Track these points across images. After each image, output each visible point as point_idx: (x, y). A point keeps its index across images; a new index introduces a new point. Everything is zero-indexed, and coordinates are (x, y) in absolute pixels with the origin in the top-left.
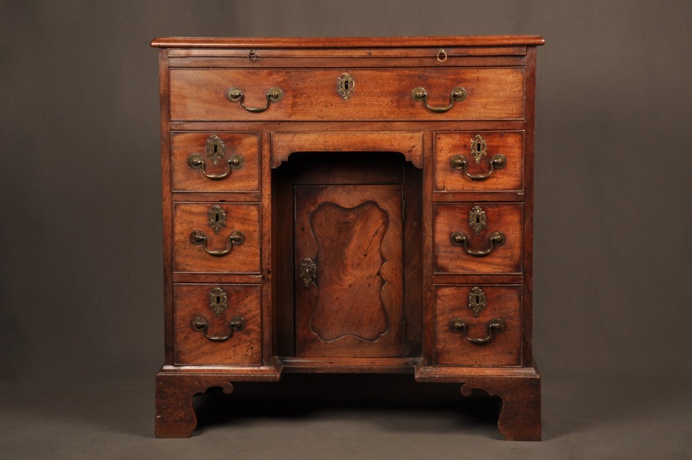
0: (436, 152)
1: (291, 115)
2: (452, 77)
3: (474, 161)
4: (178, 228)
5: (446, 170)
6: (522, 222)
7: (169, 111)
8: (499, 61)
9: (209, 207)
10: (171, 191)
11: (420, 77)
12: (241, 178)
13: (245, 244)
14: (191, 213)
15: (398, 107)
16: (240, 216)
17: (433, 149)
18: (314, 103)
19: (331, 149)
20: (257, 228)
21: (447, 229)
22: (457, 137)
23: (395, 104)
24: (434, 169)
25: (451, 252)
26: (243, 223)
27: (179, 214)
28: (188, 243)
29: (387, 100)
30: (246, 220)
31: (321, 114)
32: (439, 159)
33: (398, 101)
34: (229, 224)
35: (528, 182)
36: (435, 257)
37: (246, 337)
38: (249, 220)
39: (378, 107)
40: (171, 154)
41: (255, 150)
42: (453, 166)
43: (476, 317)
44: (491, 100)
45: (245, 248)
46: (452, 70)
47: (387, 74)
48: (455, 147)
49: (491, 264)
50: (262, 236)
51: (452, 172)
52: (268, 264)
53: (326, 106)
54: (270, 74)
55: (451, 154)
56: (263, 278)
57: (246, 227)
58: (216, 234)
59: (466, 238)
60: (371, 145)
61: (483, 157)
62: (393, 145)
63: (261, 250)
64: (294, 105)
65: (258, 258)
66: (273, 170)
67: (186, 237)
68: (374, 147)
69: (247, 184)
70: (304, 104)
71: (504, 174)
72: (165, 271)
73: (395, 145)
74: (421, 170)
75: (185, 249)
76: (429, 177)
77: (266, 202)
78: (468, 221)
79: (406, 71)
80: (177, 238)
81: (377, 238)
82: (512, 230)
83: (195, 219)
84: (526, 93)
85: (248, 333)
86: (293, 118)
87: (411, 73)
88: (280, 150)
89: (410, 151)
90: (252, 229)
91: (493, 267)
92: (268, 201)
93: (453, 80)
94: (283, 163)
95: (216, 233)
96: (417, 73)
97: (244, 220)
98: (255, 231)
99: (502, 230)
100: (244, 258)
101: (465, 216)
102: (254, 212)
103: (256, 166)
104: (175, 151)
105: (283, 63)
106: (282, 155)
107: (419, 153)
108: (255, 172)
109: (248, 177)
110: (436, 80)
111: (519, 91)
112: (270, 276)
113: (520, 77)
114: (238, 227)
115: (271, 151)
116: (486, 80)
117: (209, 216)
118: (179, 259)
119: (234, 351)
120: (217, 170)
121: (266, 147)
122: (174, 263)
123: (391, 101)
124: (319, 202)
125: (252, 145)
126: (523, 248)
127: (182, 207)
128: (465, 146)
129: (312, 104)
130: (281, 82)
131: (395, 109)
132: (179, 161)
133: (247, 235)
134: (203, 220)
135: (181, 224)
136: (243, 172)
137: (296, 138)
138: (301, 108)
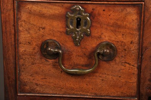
4: (23, 37)
9: (66, 8)
13: (117, 59)
16: (112, 22)
20: (136, 40)
26: (114, 31)
28: (38, 56)
30: (119, 27)
34: (95, 33)
38: (125, 27)
45: (116, 66)
57: (120, 37)
58: (76, 45)
63: (139, 68)
65: (134, 79)
67: (34, 49)
75: (33, 64)
80: (22, 49)
83: (46, 23)
90: (127, 40)
95: (76, 43)
97: (116, 27)
98: (131, 43)
100: (115, 78)
114: (107, 36)
117: (66, 21)
118: (25, 77)
122: (18, 82)
133: (120, 48)
134: (58, 25)
135: (28, 30)
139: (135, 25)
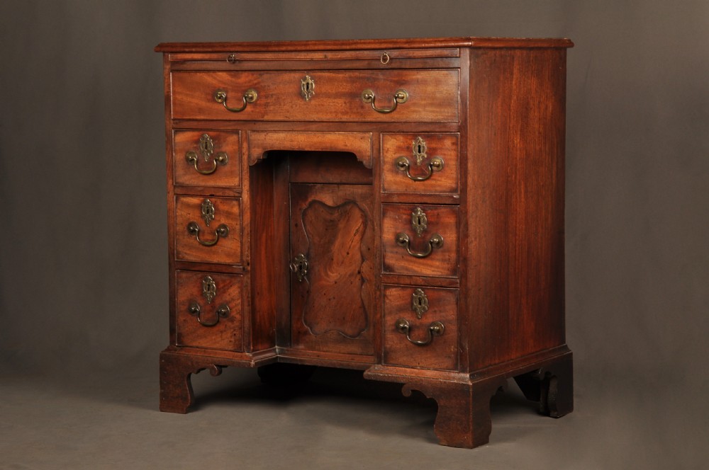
0: (383, 153)
1: (263, 116)
2: (396, 79)
3: (416, 163)
4: (179, 219)
5: (392, 171)
6: (458, 225)
7: (171, 110)
8: (436, 63)
9: (202, 201)
10: (173, 184)
11: (368, 79)
12: (226, 174)
13: (229, 236)
14: (188, 205)
15: (351, 108)
16: (225, 210)
17: (380, 150)
18: (282, 104)
19: (296, 148)
20: (239, 222)
21: (393, 230)
22: (401, 138)
23: (348, 104)
24: (381, 170)
25: (397, 252)
26: (227, 217)
27: (179, 206)
28: (187, 233)
29: (341, 101)
30: (230, 214)
31: (288, 115)
32: (385, 160)
33: (350, 102)
34: (217, 218)
35: (463, 184)
36: (383, 256)
37: (230, 324)
38: (233, 214)
39: (335, 107)
40: (172, 150)
41: (236, 147)
42: (397, 165)
43: (419, 319)
44: (429, 102)
45: (229, 240)
46: (396, 72)
47: (341, 75)
48: (399, 149)
49: (431, 266)
50: (242, 230)
51: (396, 172)
52: (247, 256)
53: (292, 107)
55: (395, 156)
56: (244, 269)
57: (230, 221)
59: (408, 239)
60: (328, 145)
61: (423, 159)
62: (346, 146)
63: (242, 243)
64: (266, 106)
65: (239, 251)
66: (251, 168)
67: (184, 228)
68: (331, 147)
69: (230, 180)
70: (274, 105)
71: (442, 176)
72: (169, 258)
73: (348, 145)
74: (371, 170)
75: (184, 238)
76: (378, 177)
78: (410, 222)
79: (357, 74)
80: (178, 228)
81: (358, 237)
82: (450, 232)
85: (232, 320)
86: (266, 118)
87: (361, 75)
88: (257, 149)
89: (361, 152)
90: (234, 223)
91: (433, 269)
92: (246, 196)
93: (394, 82)
94: (259, 160)
95: (208, 224)
96: (366, 75)
97: (228, 214)
98: (237, 225)
100: (229, 249)
101: (408, 217)
102: (236, 207)
103: (237, 163)
104: (176, 147)
105: (258, 66)
106: (257, 153)
107: (369, 153)
108: (237, 169)
109: (232, 174)
110: (382, 82)
112: (249, 268)
113: (454, 79)
114: (223, 220)
115: (249, 149)
116: (424, 82)
117: (201, 209)
118: (179, 248)
119: (221, 337)
120: (208, 166)
121: (245, 145)
122: (176, 251)
123: (345, 103)
124: (310, 200)
125: (234, 144)
126: (458, 251)
127: (182, 199)
128: (408, 148)
129: (280, 105)
130: (256, 84)
131: (348, 110)
132: (179, 157)
133: (230, 228)
134: (197, 212)
136: (227, 168)
137: (268, 138)
138: (272, 108)
139: (238, 213)
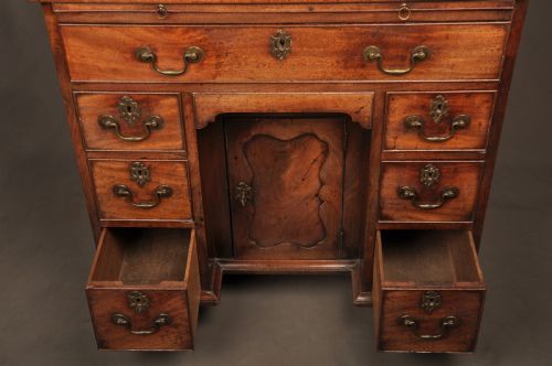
0: (388, 113)
1: (214, 77)
2: (415, 34)
3: (432, 121)
4: (98, 182)
5: (399, 130)
6: (480, 179)
7: (67, 71)
8: (476, 16)
10: (84, 149)
11: (374, 35)
12: (163, 139)
13: (174, 196)
14: (111, 169)
15: (346, 68)
16: (166, 172)
17: (386, 110)
18: (243, 64)
19: (264, 110)
20: (186, 183)
21: (395, 184)
22: (415, 97)
23: (342, 64)
24: (385, 129)
25: (398, 204)
26: (169, 178)
27: (97, 170)
28: (112, 195)
29: (331, 60)
30: (172, 175)
31: (252, 75)
32: (391, 119)
33: (346, 61)
34: (154, 179)
35: (492, 141)
36: (380, 208)
38: (176, 175)
39: (325, 66)
40: (78, 115)
41: (175, 111)
42: (407, 126)
44: (460, 60)
45: (173, 200)
47: (332, 31)
48: (412, 108)
49: (441, 214)
50: (191, 190)
51: (405, 132)
52: (199, 212)
53: (258, 67)
54: (187, 31)
55: (406, 115)
56: (196, 224)
57: (174, 182)
59: (415, 193)
60: (311, 106)
61: (443, 118)
62: (338, 107)
63: (191, 201)
64: (218, 65)
65: (189, 208)
66: (198, 131)
67: (108, 190)
68: (315, 108)
69: (170, 144)
70: (231, 65)
71: (465, 134)
72: (91, 218)
73: (341, 106)
74: (370, 131)
75: (109, 200)
76: (379, 137)
77: (193, 159)
78: (419, 178)
79: (357, 29)
80: (98, 191)
81: (316, 166)
82: (468, 184)
83: (114, 174)
84: (505, 53)
86: (218, 80)
87: (363, 30)
88: (206, 112)
89: (357, 113)
90: (179, 183)
92: (195, 158)
93: (416, 38)
94: (210, 123)
95: (141, 186)
96: (371, 30)
97: (170, 175)
98: (183, 185)
99: (457, 185)
100: (174, 208)
101: (417, 173)
102: (181, 169)
103: (179, 126)
104: (82, 112)
105: (201, 18)
106: (206, 115)
107: (369, 114)
108: (178, 132)
109: (171, 137)
110: (394, 38)
111: (498, 50)
112: (203, 223)
113: (501, 33)
114: (164, 182)
115: (194, 110)
116: (458, 37)
117: (130, 172)
118: (104, 208)
120: (134, 130)
121: (188, 108)
122: (99, 212)
123: (338, 62)
125: (171, 107)
126: (477, 200)
127: (100, 164)
128: (423, 107)
129: (240, 64)
130: (200, 41)
131: (342, 70)
132: (89, 123)
133: (174, 189)
134: (125, 175)
135: (102, 179)
136: (163, 132)
137: (222, 100)
138: (227, 68)
139: (184, 175)
